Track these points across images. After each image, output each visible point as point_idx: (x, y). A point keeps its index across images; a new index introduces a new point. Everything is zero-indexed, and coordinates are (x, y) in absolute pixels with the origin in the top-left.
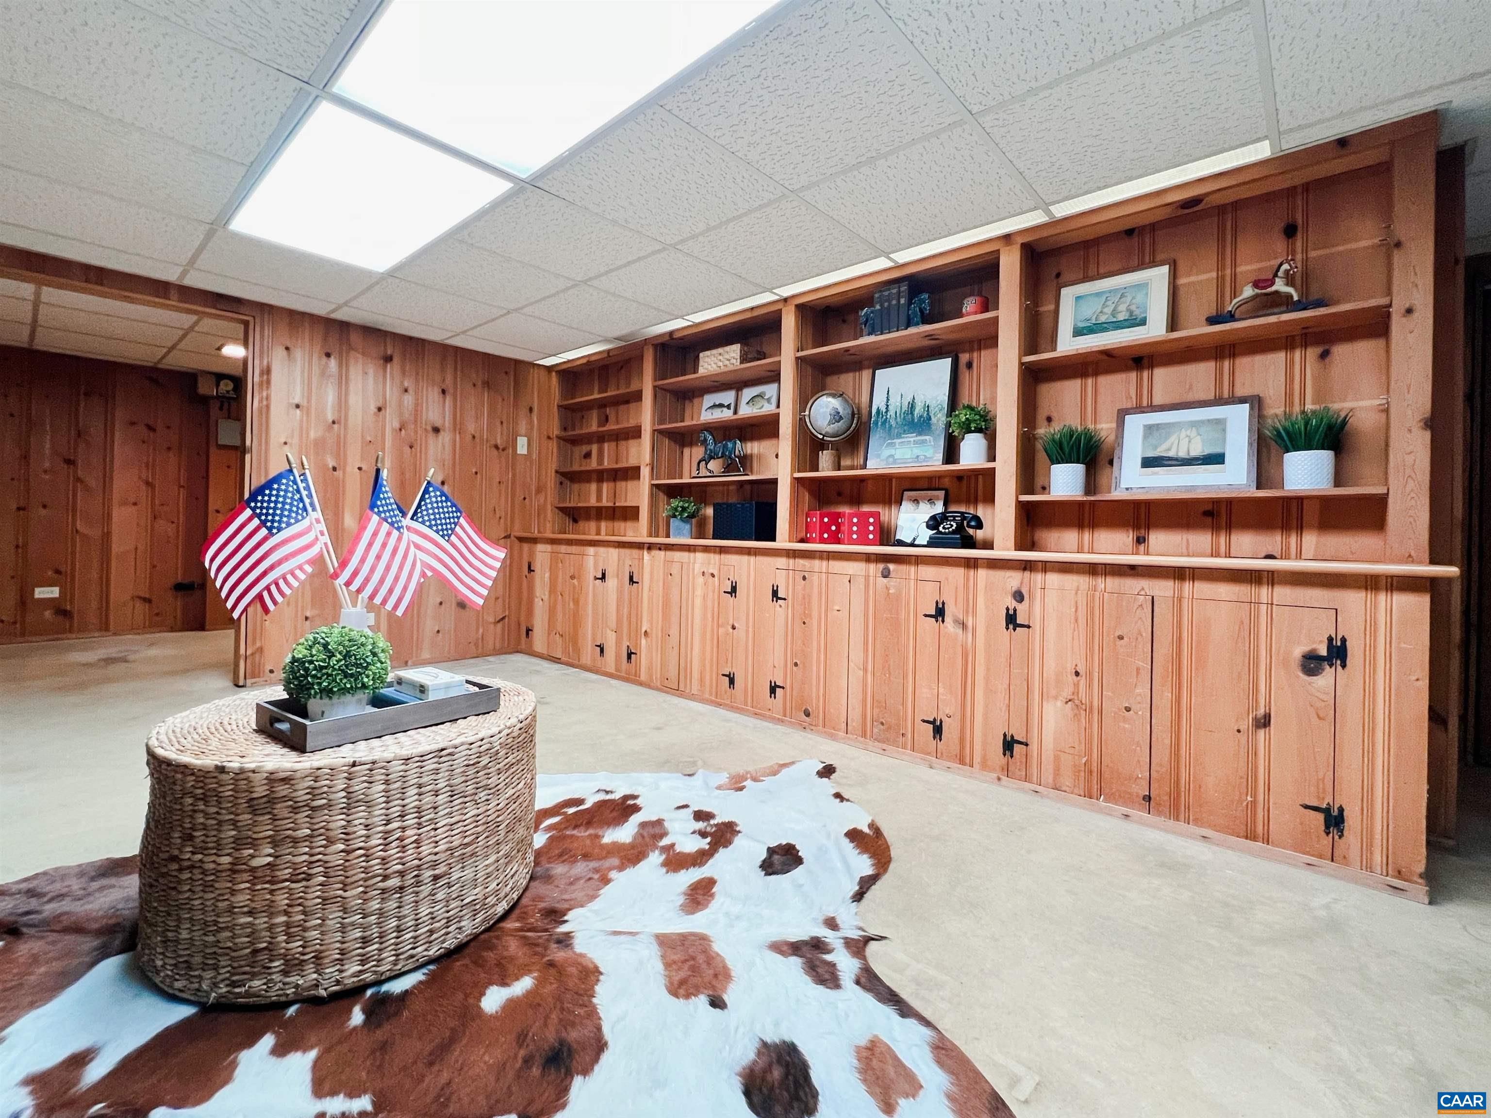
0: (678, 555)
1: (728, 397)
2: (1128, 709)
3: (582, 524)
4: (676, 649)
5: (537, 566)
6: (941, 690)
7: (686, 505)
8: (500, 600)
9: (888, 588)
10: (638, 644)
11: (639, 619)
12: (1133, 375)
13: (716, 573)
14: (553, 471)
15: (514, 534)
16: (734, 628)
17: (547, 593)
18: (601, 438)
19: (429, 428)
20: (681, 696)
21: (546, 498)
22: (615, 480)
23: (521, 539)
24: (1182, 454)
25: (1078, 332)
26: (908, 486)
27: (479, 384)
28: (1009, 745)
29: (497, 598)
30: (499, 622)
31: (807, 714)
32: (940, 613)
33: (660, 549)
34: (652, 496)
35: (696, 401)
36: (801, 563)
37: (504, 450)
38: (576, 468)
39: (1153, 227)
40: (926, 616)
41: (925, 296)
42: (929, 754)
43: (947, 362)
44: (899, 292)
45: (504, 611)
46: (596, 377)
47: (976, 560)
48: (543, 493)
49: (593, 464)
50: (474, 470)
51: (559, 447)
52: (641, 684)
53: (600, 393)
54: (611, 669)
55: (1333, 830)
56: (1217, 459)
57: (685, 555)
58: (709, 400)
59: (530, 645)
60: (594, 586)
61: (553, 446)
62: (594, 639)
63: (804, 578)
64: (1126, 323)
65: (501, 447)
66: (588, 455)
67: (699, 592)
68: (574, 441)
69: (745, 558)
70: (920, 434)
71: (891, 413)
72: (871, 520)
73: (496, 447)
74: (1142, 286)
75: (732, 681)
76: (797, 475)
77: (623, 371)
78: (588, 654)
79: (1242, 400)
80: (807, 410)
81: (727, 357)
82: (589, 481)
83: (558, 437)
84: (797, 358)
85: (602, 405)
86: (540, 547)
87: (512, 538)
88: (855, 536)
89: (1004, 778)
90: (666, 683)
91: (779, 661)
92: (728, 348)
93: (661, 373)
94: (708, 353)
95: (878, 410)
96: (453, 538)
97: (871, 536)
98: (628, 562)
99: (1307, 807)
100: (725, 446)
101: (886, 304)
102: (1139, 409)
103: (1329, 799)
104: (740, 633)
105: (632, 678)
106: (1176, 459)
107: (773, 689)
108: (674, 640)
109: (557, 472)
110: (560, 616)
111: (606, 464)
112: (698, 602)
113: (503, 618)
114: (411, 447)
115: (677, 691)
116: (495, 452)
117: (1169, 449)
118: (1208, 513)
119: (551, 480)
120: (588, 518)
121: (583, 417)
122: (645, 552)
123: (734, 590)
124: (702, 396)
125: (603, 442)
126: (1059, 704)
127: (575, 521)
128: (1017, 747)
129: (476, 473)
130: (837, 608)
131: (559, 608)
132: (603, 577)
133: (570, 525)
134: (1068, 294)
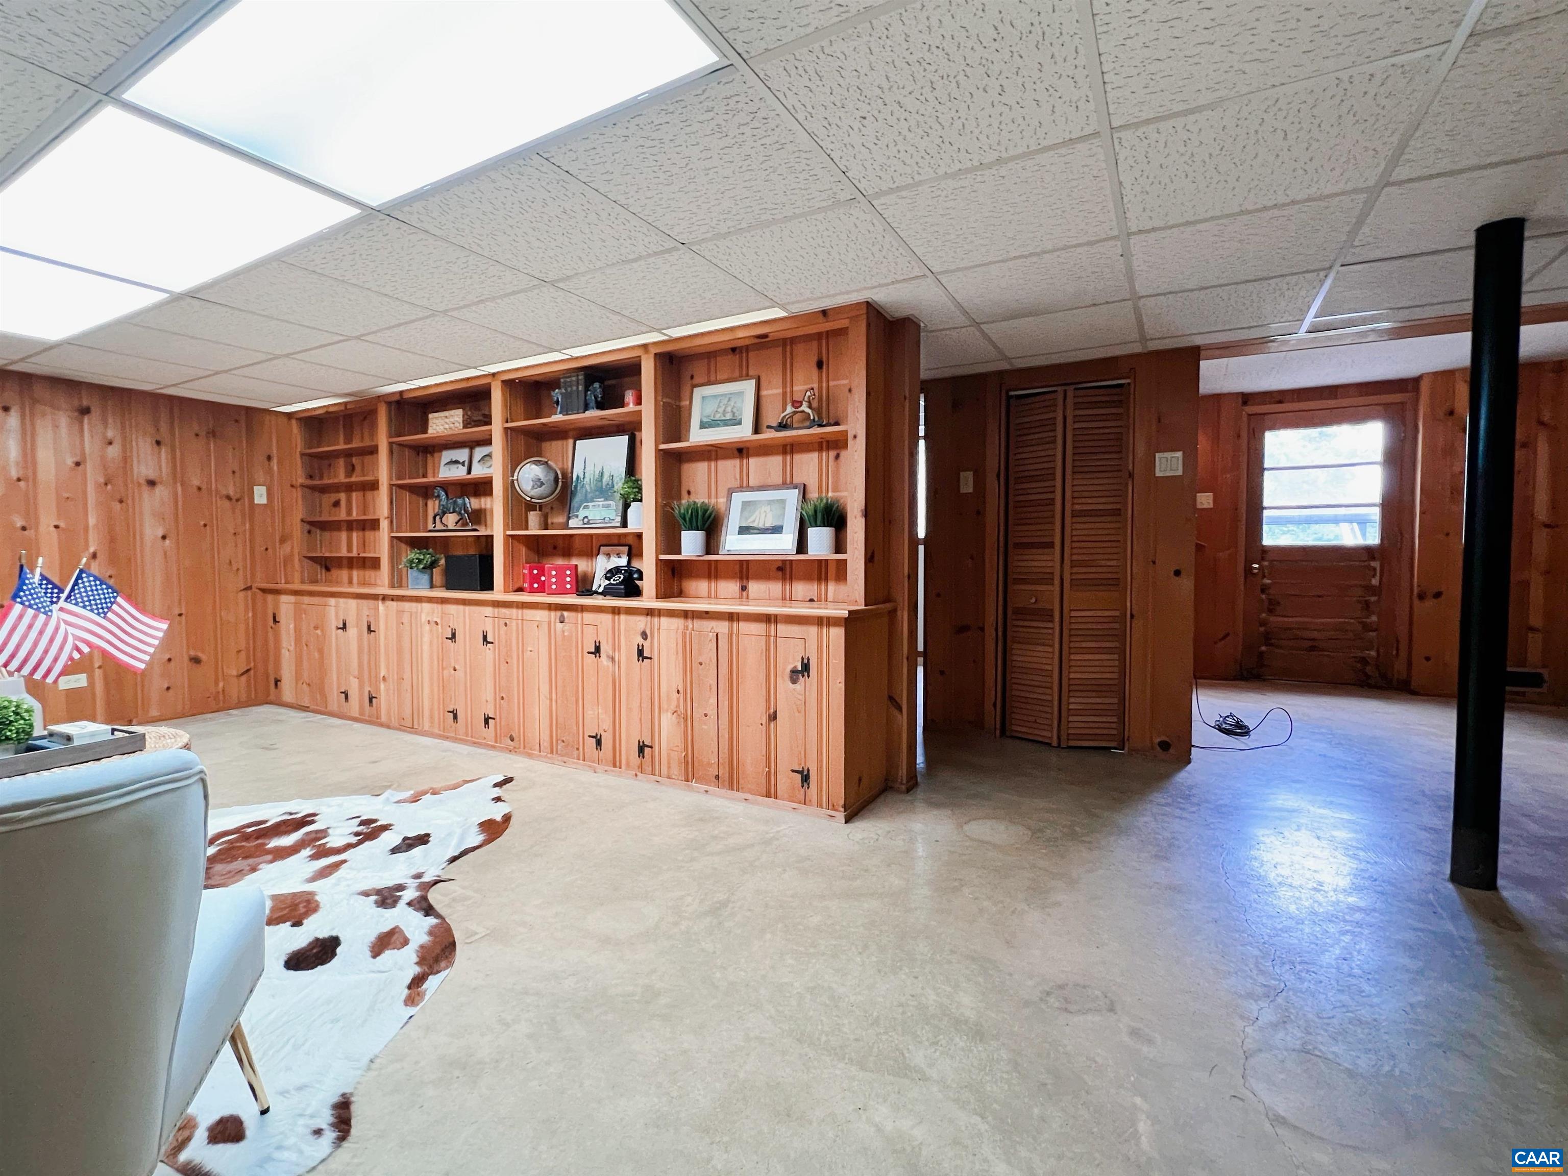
0: (407, 605)
1: (462, 454)
2: (706, 715)
3: (335, 572)
4: (409, 690)
5: (282, 618)
6: (600, 711)
7: (422, 557)
8: (243, 655)
9: (563, 632)
10: (378, 690)
11: (377, 666)
12: (737, 462)
13: (439, 622)
14: (299, 520)
15: (255, 585)
16: (455, 670)
17: (293, 644)
18: (349, 488)
19: (142, 481)
20: (416, 733)
21: (293, 547)
22: (364, 529)
23: (264, 591)
24: (761, 526)
25: (703, 426)
26: (604, 543)
27: (203, 434)
28: (641, 749)
29: (239, 652)
30: (243, 674)
31: (512, 740)
32: (597, 650)
33: (392, 600)
34: (392, 546)
35: (436, 455)
36: (504, 611)
37: (237, 500)
38: (325, 518)
39: (747, 348)
40: (589, 653)
41: (597, 385)
42: (593, 762)
43: (626, 438)
44: (578, 380)
45: (248, 663)
46: (341, 426)
47: (619, 608)
48: (289, 542)
49: (342, 515)
50: (202, 523)
51: (304, 497)
52: (382, 725)
53: (345, 443)
54: (355, 713)
55: (805, 785)
56: (777, 530)
57: (414, 605)
58: (447, 455)
59: (279, 695)
60: (336, 635)
61: (298, 494)
62: (339, 688)
63: (506, 625)
64: (730, 422)
65: (234, 498)
66: (337, 504)
67: (426, 639)
68: (324, 490)
69: (461, 607)
70: (606, 500)
71: (587, 480)
72: (568, 572)
73: (229, 498)
74: (740, 394)
75: (455, 717)
76: (509, 533)
77: (365, 423)
78: (334, 699)
79: (795, 487)
80: (516, 474)
81: (452, 420)
82: (339, 529)
83: (302, 486)
84: (506, 429)
85: (348, 454)
86: (284, 598)
87: (254, 589)
88: (554, 587)
89: (639, 774)
90: (403, 723)
91: (490, 697)
92: (452, 412)
93: (396, 431)
94: (436, 415)
95: (578, 477)
96: (110, 615)
97: (568, 586)
98: (366, 612)
99: (793, 771)
100: (455, 502)
101: (569, 389)
102: (742, 488)
103: (803, 765)
104: (460, 674)
105: (375, 721)
106: (758, 529)
107: (487, 720)
108: (406, 684)
109: (302, 521)
110: (305, 664)
111: (354, 514)
112: (426, 647)
113: (248, 671)
114: (121, 501)
115: (412, 729)
116: (227, 503)
117: (754, 521)
118: (780, 569)
119: (297, 531)
120: (340, 567)
121: (330, 465)
122: (380, 602)
123: (453, 636)
124: (440, 451)
125: (352, 491)
126: (669, 714)
127: (328, 569)
128: (647, 750)
129: (205, 525)
130: (530, 649)
131: (305, 658)
132: (344, 627)
133: (321, 573)
134: (698, 393)
